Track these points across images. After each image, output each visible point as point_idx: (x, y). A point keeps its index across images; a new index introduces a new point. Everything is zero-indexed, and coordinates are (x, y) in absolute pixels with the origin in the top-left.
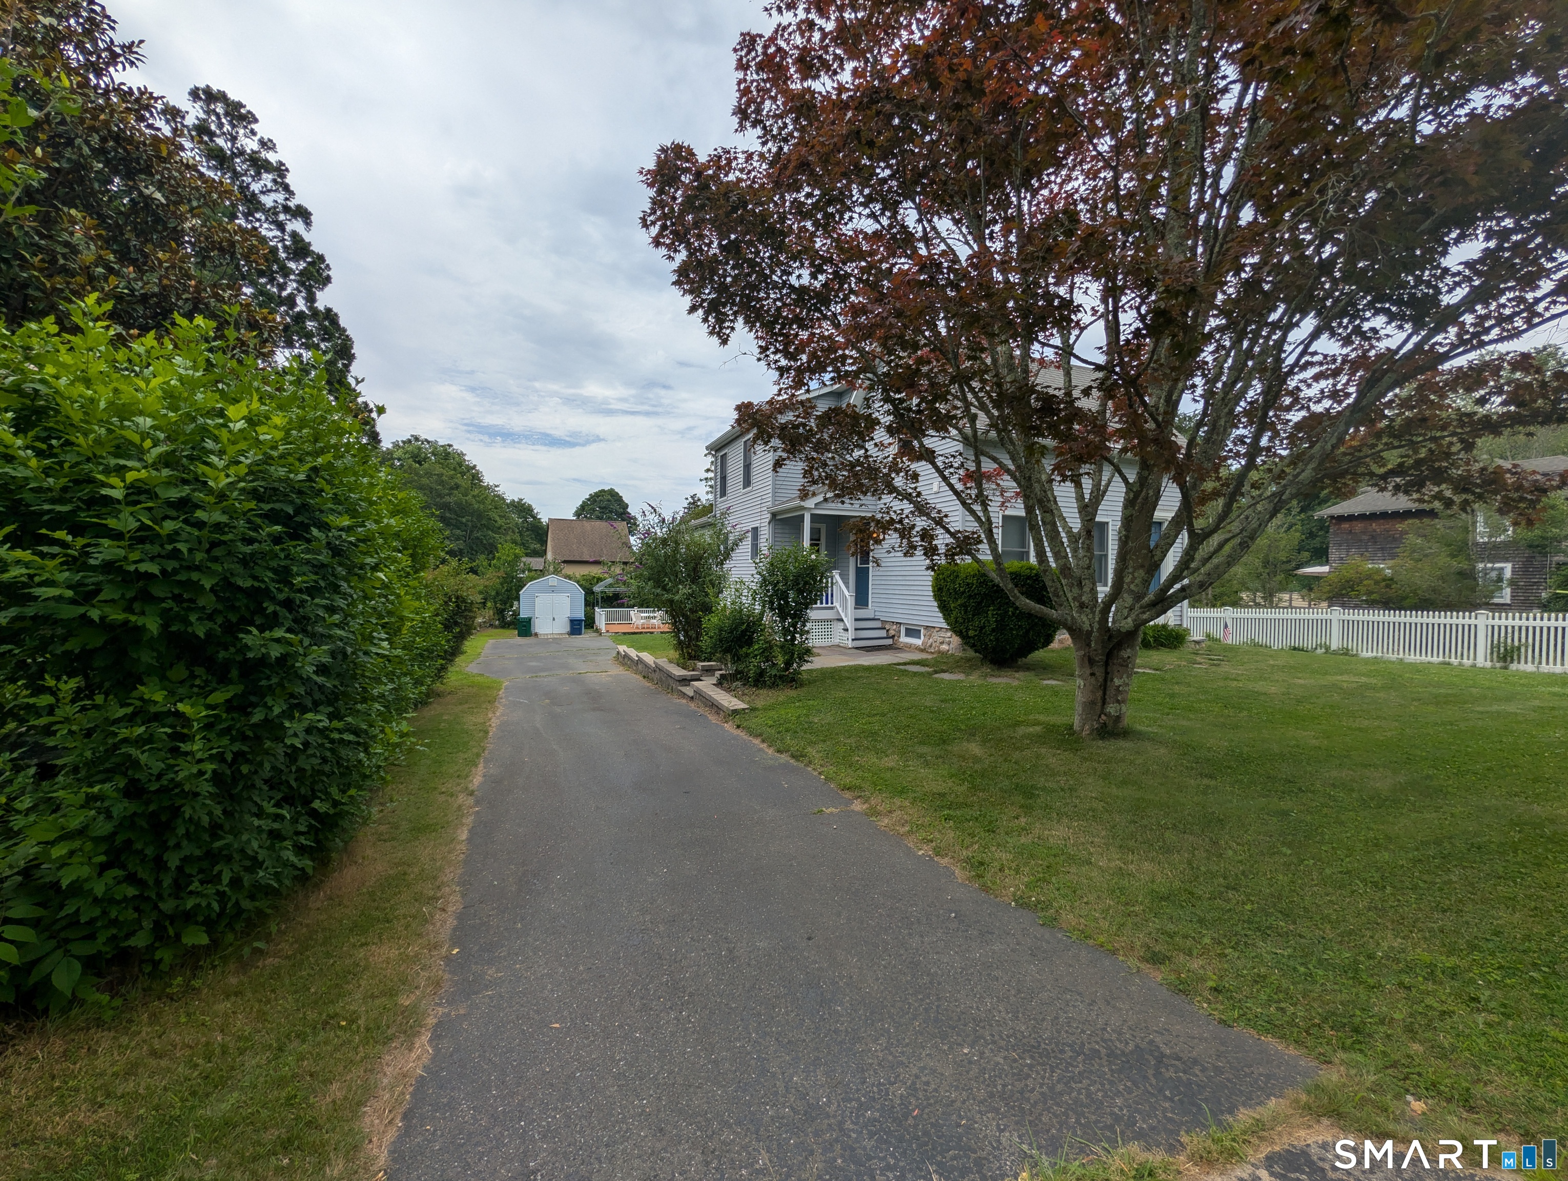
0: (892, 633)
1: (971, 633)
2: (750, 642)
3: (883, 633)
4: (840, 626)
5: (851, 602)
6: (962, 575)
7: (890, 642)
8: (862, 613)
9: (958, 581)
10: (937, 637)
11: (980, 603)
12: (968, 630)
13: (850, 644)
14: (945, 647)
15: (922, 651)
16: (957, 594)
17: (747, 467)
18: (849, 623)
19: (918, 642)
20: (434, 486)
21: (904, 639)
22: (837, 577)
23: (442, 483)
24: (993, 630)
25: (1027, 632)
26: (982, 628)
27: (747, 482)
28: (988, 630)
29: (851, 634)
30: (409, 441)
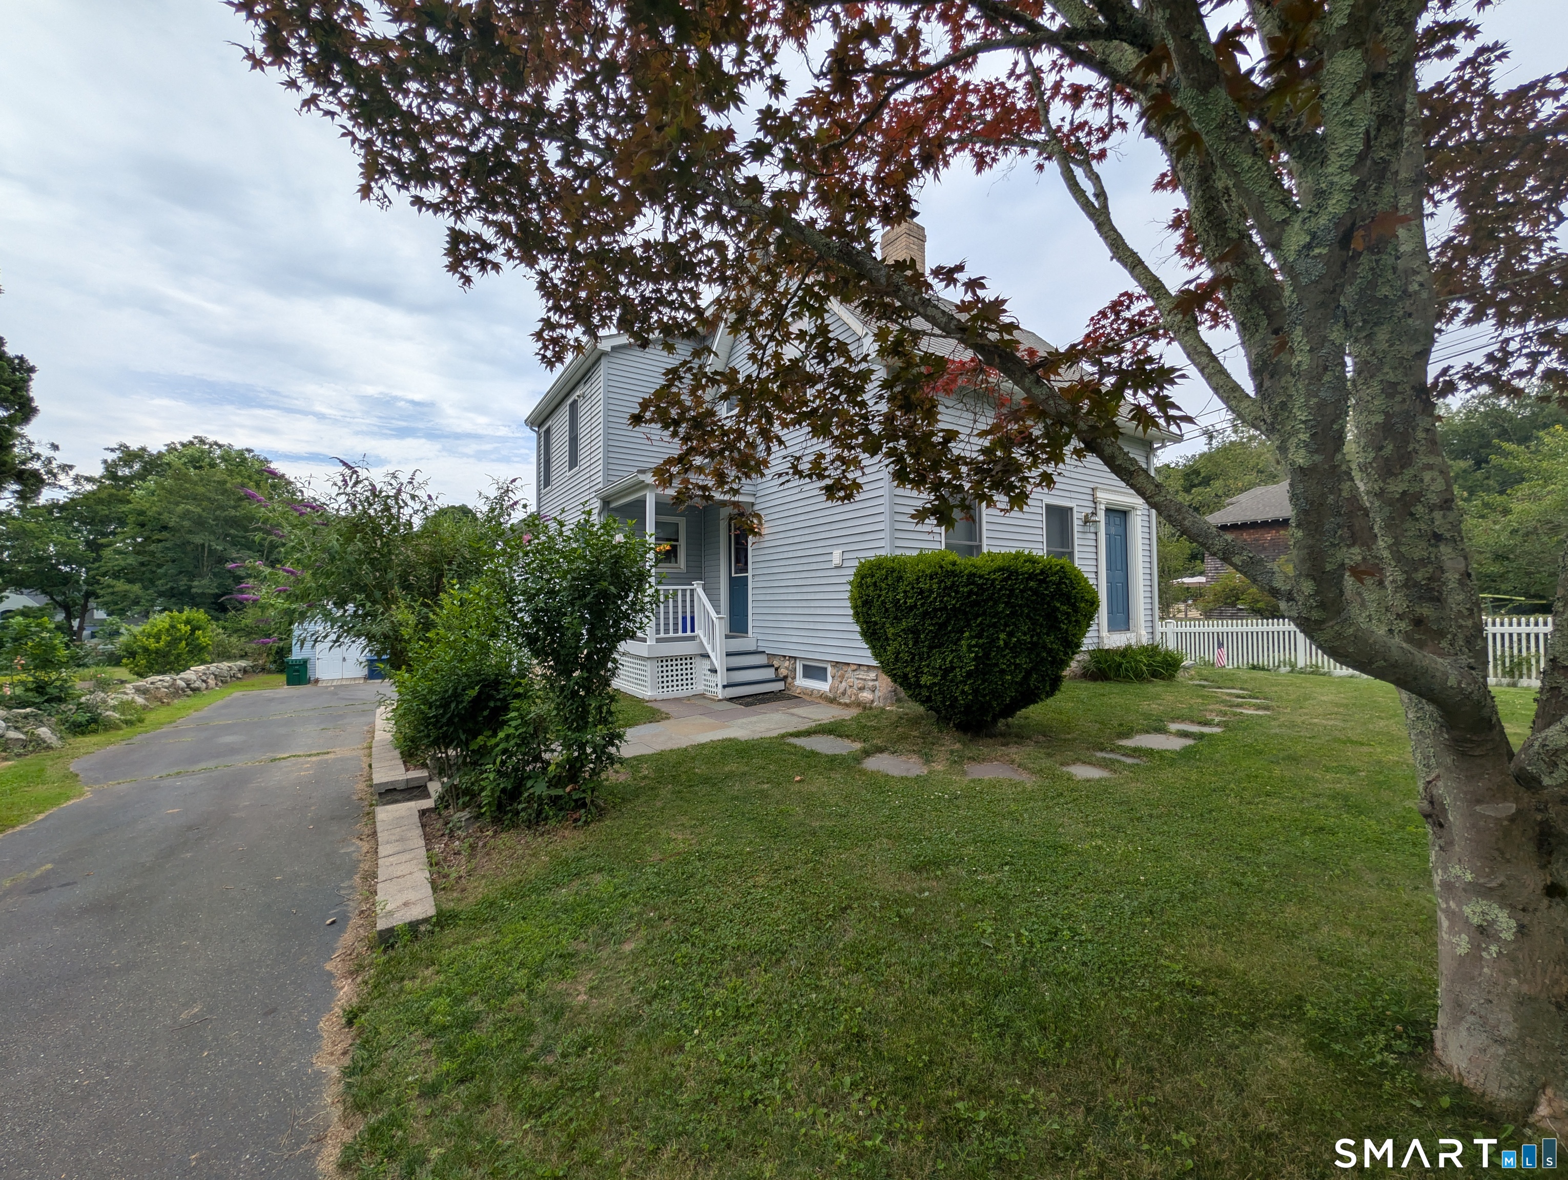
0: (783, 672)
1: (925, 680)
2: (495, 722)
3: (769, 673)
4: (706, 665)
5: (721, 627)
6: (909, 576)
7: (780, 686)
8: (738, 644)
9: (902, 586)
10: (853, 679)
11: (943, 626)
12: (919, 672)
13: (720, 693)
14: (866, 696)
15: (832, 701)
16: (900, 611)
17: (574, 440)
18: (718, 660)
19: (823, 687)
20: (212, 495)
21: (802, 682)
22: (700, 591)
23: (225, 492)
24: (969, 674)
25: (1028, 673)
26: (947, 672)
27: (573, 461)
28: (959, 674)
29: (721, 678)
30: (191, 443)
